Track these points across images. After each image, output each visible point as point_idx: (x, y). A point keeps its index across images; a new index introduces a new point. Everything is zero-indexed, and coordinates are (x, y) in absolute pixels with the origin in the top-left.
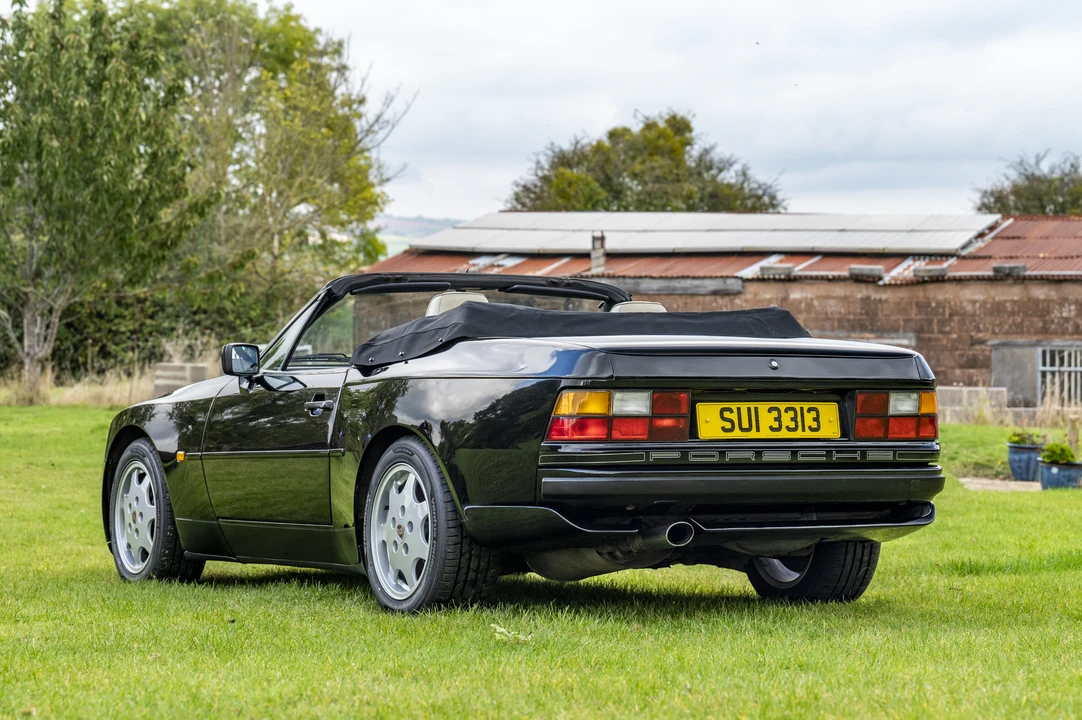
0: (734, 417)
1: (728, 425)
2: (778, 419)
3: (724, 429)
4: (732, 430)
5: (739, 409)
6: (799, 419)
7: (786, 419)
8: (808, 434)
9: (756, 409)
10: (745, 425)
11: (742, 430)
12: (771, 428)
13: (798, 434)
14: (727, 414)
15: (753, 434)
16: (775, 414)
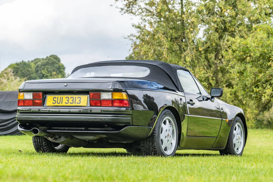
0: (56, 100)
1: (54, 102)
2: (68, 100)
3: (53, 103)
4: (55, 103)
5: (58, 97)
6: (74, 101)
7: (70, 100)
8: (76, 105)
9: (62, 97)
10: (59, 102)
11: (58, 103)
12: (66, 103)
13: (73, 105)
14: (55, 99)
15: (60, 105)
16: (67, 99)
